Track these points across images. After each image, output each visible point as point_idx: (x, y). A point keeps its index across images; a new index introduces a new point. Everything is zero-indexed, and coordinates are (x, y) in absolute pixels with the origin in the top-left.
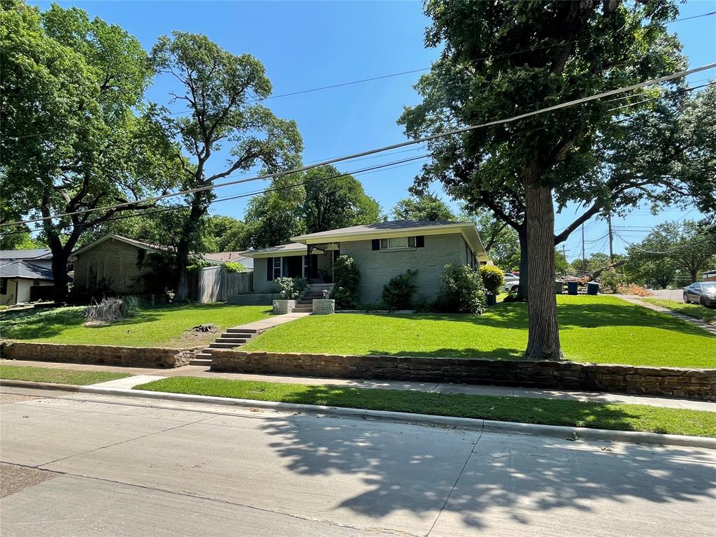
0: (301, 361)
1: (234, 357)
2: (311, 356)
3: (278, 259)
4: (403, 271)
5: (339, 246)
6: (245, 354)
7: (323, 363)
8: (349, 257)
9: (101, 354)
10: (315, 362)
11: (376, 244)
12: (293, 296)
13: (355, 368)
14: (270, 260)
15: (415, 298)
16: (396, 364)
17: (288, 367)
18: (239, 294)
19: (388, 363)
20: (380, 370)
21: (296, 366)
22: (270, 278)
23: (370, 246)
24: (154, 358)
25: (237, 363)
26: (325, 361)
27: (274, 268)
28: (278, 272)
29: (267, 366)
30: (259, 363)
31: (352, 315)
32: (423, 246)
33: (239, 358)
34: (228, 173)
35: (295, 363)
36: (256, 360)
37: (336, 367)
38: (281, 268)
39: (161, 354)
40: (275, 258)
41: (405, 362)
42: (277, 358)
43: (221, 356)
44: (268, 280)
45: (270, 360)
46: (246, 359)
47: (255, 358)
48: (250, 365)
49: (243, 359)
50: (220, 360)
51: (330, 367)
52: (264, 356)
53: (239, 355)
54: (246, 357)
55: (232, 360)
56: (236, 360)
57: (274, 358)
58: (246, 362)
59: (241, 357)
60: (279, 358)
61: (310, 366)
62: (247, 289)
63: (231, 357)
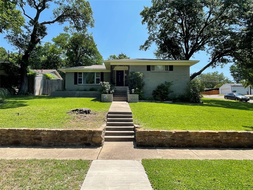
0: (219, 137)
1: (161, 136)
2: (226, 133)
4: (163, 82)
5: (129, 68)
6: (170, 133)
7: (237, 138)
8: (140, 73)
9: (17, 137)
10: (229, 138)
11: (149, 68)
14: (76, 74)
17: (208, 142)
18: (56, 91)
21: (215, 141)
22: (76, 83)
23: (146, 68)
24: (79, 139)
25: (163, 140)
26: (238, 136)
27: (78, 78)
29: (190, 141)
30: (184, 140)
32: (173, 70)
33: (165, 136)
34: (53, 22)
35: (214, 139)
36: (180, 137)
38: (82, 78)
39: (87, 135)
40: (79, 73)
42: (199, 135)
43: (148, 135)
44: (75, 84)
45: (192, 137)
46: (171, 136)
47: (179, 135)
48: (176, 141)
49: (169, 137)
50: (148, 138)
51: (242, 141)
52: (188, 134)
53: (165, 134)
54: (171, 135)
55: (159, 138)
56: (162, 137)
57: (196, 135)
58: (171, 139)
59: (167, 135)
60: (200, 135)
61: (225, 140)
62: (61, 89)
63: (157, 136)
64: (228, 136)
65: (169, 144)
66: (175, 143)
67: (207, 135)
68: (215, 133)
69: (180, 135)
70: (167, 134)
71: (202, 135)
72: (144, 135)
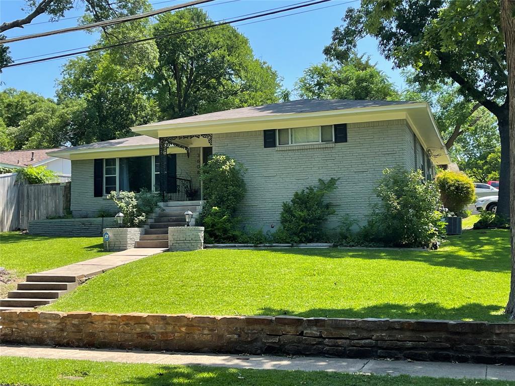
0: (148, 327)
1: (39, 322)
2: (164, 318)
3: (110, 162)
4: (313, 182)
5: (210, 141)
6: (55, 317)
7: (183, 329)
8: (228, 159)
10: (170, 328)
11: (270, 138)
12: (136, 221)
13: (236, 336)
14: (98, 163)
15: (333, 222)
16: (300, 329)
17: (126, 337)
18: (47, 218)
19: (288, 329)
20: (277, 339)
21: (141, 335)
22: (98, 193)
23: (261, 140)
25: (43, 330)
26: (187, 325)
27: (105, 176)
28: (111, 182)
29: (92, 335)
30: (80, 331)
31: (233, 251)
32: (346, 141)
33: (47, 323)
34: (28, 20)
35: (138, 330)
36: (74, 325)
37: (205, 336)
38: (117, 175)
40: (107, 160)
41: (316, 325)
42: (109, 322)
43: (17, 319)
44: (96, 196)
45: (98, 326)
46: (58, 324)
47: (73, 322)
48: (65, 334)
49: (54, 324)
50: (16, 326)
51: (196, 336)
52: (89, 320)
53: (46, 318)
54: (58, 321)
55: (35, 326)
56: (41, 325)
57: (105, 322)
58: (57, 328)
59: (50, 321)
60: (112, 322)
61: (162, 333)
62: (61, 211)
63: (33, 321)
64: (168, 324)
65: (53, 339)
66: (65, 338)
67: (124, 322)
68: (140, 317)
69: (75, 322)
70: (51, 319)
71: (115, 322)
72: (11, 321)
